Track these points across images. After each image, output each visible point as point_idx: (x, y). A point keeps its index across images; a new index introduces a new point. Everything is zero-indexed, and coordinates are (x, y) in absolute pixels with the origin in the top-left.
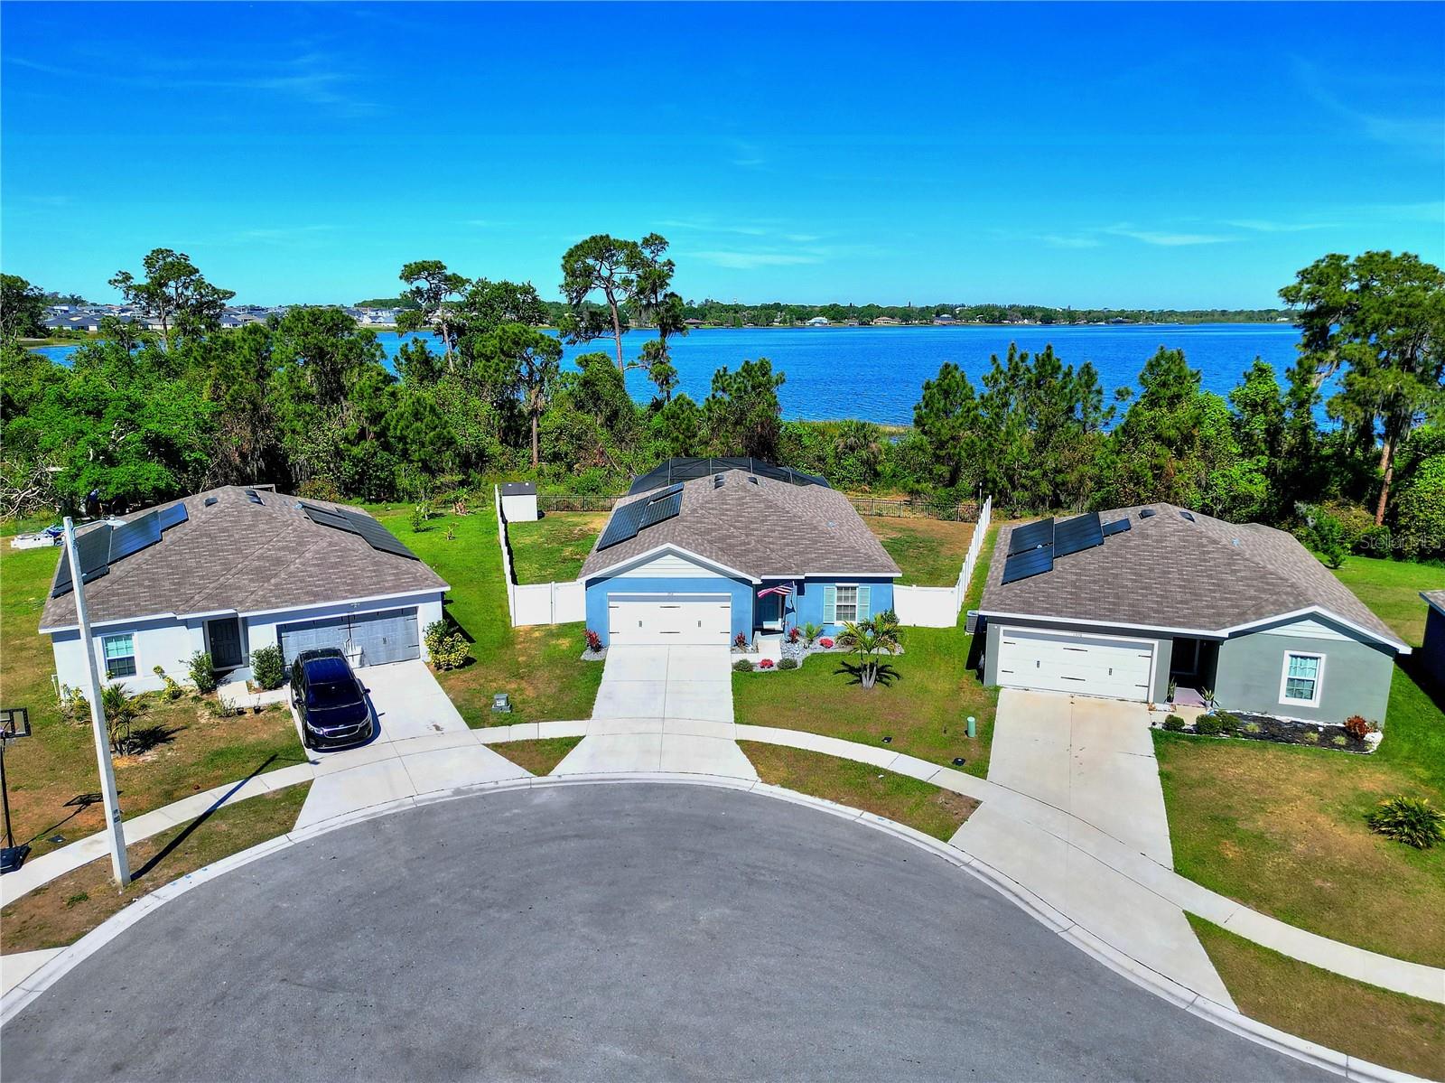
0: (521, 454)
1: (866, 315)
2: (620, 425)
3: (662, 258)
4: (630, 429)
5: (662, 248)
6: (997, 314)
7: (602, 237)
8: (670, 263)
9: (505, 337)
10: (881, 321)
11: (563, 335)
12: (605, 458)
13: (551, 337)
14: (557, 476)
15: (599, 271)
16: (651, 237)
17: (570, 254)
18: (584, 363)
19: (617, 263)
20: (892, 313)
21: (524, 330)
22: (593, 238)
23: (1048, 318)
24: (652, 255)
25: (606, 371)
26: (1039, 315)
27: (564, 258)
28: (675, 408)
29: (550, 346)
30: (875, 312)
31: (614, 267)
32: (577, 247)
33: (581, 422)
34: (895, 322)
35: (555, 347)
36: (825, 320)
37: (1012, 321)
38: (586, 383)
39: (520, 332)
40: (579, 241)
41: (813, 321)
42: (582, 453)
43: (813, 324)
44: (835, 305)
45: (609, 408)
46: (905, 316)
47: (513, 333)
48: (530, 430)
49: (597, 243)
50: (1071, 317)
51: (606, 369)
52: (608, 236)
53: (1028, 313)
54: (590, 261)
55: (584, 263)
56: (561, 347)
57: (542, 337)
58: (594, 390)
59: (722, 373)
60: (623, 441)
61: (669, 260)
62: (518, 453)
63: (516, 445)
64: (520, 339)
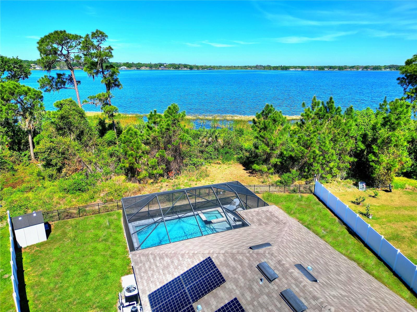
0: (23, 154)
1: (139, 66)
2: (85, 138)
3: (104, 45)
4: (91, 139)
5: (104, 39)
6: (177, 66)
7: (61, 32)
8: (110, 48)
9: (4, 90)
10: (143, 68)
11: (42, 87)
12: (82, 164)
13: (35, 89)
14: (51, 176)
15: (61, 51)
16: (97, 32)
17: (42, 41)
18: (60, 106)
19: (71, 47)
20: (146, 65)
21: (17, 86)
22: (56, 32)
23: (191, 68)
24: (98, 43)
25: (74, 109)
26: (189, 67)
27: (38, 43)
28: (128, 136)
29: (35, 94)
30: (141, 65)
31: (69, 49)
32: (46, 36)
33: (64, 144)
34: (147, 68)
35: (39, 95)
36: (125, 67)
37: (182, 69)
38: (62, 118)
39: (14, 87)
40: (47, 34)
41: (122, 68)
42: (66, 161)
43: (122, 69)
44: (128, 63)
45: (78, 130)
46: (151, 66)
47: (9, 88)
48: (27, 142)
49: (58, 34)
50: (198, 68)
51: (74, 108)
52: (65, 31)
53: (185, 66)
54: (55, 46)
55: (52, 46)
56: (42, 95)
57: (29, 90)
58: (68, 121)
59: (153, 114)
60: (87, 146)
61: (109, 46)
62: (21, 154)
63: (19, 150)
64: (15, 91)
